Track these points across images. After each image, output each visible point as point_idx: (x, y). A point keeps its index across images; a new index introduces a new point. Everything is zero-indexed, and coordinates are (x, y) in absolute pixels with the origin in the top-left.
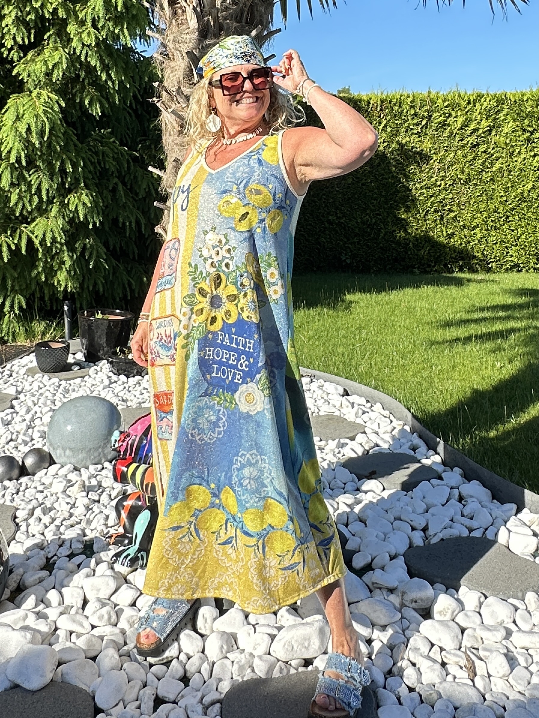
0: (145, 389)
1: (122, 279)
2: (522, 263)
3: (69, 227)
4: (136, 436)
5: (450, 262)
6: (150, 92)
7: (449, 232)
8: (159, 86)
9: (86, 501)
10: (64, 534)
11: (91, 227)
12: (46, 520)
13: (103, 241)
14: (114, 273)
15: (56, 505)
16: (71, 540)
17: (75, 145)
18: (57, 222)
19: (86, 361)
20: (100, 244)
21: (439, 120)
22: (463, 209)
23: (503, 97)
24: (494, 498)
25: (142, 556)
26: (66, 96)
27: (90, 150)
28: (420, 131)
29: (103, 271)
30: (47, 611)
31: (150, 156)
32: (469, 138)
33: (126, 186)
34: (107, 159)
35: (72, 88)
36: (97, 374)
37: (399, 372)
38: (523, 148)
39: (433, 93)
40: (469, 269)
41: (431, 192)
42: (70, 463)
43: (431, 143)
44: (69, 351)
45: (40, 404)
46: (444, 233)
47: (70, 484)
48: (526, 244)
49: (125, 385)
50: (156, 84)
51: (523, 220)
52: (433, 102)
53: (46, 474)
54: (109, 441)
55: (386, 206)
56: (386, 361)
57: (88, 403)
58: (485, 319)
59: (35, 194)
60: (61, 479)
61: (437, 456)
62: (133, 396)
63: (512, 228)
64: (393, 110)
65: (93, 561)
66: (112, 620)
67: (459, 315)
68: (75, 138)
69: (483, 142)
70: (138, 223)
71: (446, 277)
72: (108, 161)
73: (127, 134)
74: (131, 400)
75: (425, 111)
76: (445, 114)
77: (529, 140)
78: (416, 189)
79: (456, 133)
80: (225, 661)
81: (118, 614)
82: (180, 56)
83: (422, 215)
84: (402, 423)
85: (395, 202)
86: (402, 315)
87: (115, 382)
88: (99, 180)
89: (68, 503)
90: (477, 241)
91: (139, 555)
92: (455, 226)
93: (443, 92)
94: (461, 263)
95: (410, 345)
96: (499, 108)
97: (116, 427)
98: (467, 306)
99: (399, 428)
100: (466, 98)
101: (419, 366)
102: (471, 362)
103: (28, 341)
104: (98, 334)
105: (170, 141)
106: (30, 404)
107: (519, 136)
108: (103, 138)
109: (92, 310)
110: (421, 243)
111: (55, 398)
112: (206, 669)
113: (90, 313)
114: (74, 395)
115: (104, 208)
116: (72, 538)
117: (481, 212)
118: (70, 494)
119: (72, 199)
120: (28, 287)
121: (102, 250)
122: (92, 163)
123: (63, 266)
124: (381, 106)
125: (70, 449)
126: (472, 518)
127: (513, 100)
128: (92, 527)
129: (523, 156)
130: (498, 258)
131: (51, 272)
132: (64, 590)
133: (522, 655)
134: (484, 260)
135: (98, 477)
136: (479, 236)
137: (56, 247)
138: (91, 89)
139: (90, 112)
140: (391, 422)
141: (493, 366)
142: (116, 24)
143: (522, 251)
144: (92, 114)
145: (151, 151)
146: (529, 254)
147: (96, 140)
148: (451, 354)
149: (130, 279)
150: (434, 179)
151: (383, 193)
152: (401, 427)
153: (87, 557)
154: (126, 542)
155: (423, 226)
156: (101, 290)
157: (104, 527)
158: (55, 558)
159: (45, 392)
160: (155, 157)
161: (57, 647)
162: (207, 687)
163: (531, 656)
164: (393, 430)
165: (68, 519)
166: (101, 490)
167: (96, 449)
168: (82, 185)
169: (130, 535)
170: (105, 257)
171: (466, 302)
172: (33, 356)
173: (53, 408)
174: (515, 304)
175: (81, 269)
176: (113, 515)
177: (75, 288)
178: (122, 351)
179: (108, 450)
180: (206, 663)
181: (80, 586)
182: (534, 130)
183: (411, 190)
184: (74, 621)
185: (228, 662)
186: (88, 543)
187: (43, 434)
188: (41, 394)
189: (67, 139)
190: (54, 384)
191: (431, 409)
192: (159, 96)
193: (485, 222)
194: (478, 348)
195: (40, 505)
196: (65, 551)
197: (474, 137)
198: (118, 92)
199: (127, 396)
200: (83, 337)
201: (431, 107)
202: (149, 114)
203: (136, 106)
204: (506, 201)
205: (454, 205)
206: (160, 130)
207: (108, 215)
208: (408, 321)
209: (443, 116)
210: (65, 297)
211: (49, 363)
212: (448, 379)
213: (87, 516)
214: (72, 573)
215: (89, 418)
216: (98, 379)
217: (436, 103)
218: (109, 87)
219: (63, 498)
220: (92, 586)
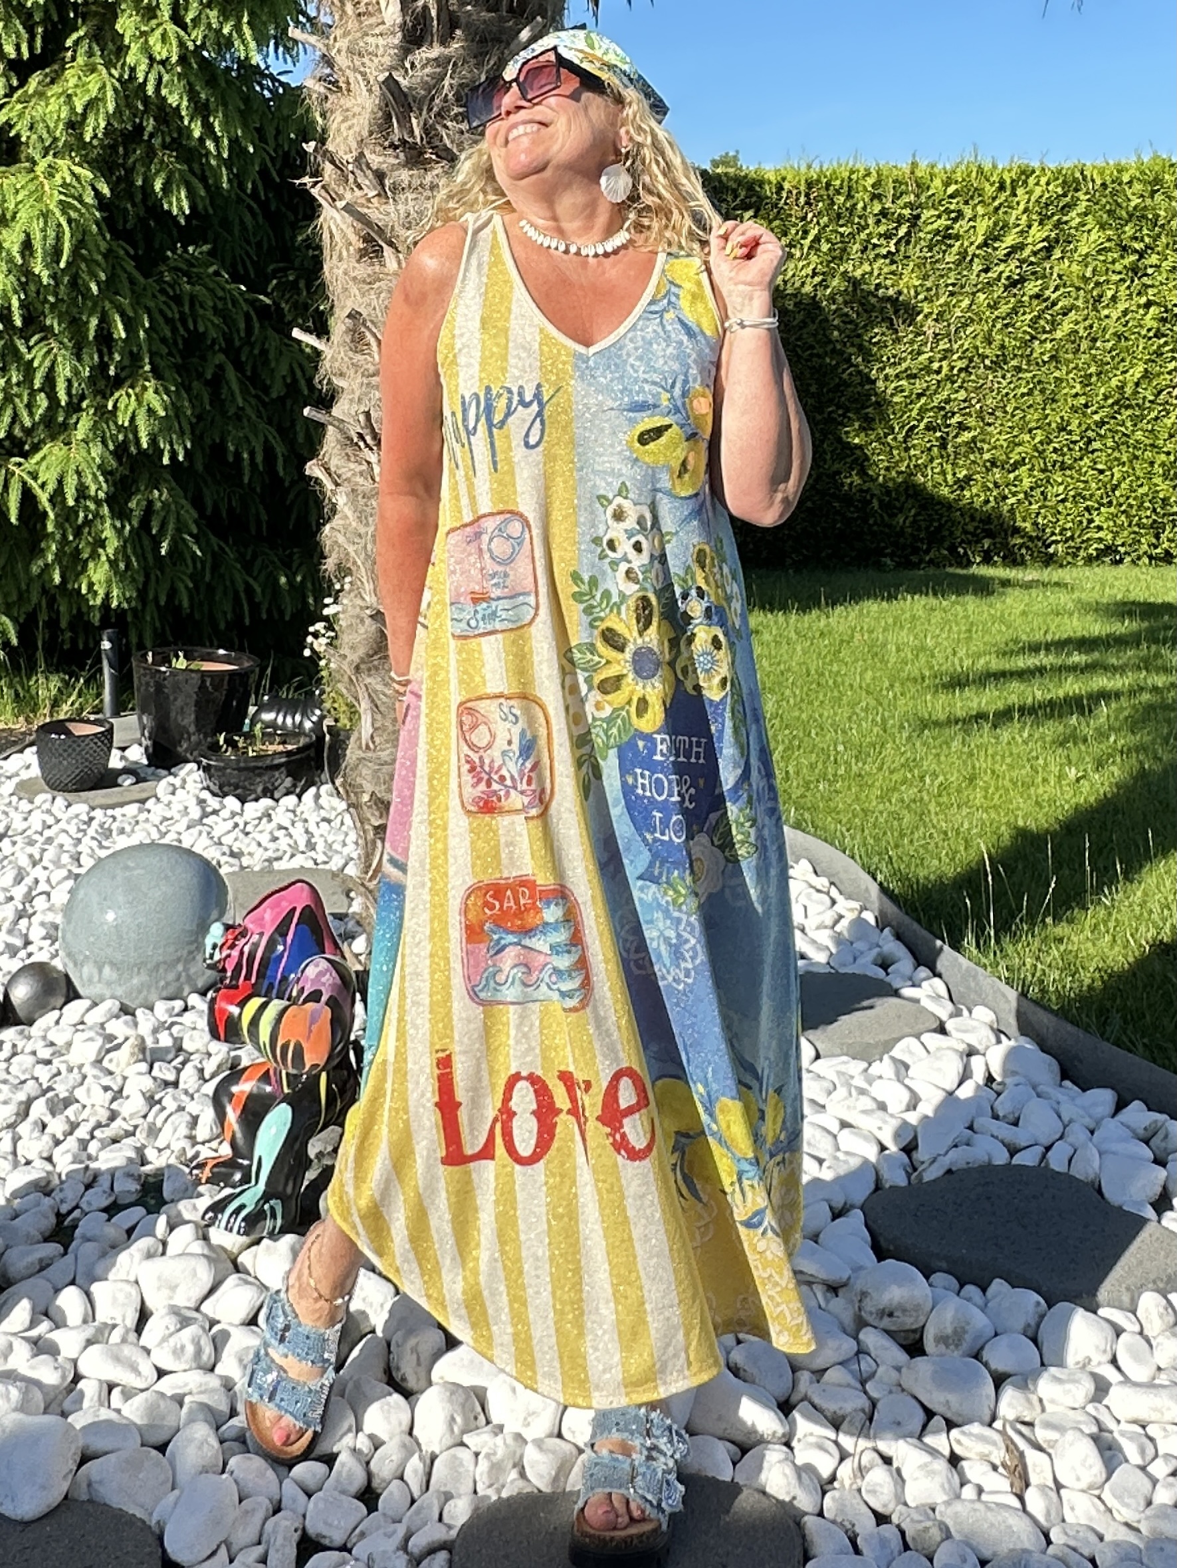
0: (280, 827)
1: (232, 582)
2: (1123, 545)
3: (114, 463)
4: (261, 934)
5: (963, 541)
6: (298, 163)
7: (960, 476)
8: (316, 150)
9: (147, 1083)
10: (97, 1159)
11: (165, 461)
12: (57, 1126)
13: (190, 495)
14: (215, 568)
15: (79, 1093)
16: (112, 1173)
17: (132, 282)
18: (89, 453)
19: (149, 766)
20: (183, 502)
21: (935, 226)
22: (989, 425)
23: (1078, 175)
24: (1065, 1075)
25: (272, 1209)
26: (112, 174)
27: (163, 291)
28: (893, 249)
29: (189, 562)
30: (57, 1336)
31: (295, 306)
32: (1002, 267)
33: (243, 372)
34: (201, 311)
35: (126, 155)
36: (173, 793)
37: (849, 788)
38: (1123, 288)
39: (923, 165)
40: (1004, 558)
41: (919, 386)
42: (113, 997)
43: (918, 278)
44: (111, 742)
45: (45, 863)
46: (949, 477)
47: (111, 1044)
48: (1131, 501)
49: (237, 819)
50: (310, 147)
51: (1123, 448)
52: (921, 186)
53: (57, 1022)
54: (201, 947)
55: (819, 417)
56: (820, 766)
57: (153, 860)
58: (1041, 670)
59: (41, 390)
60: (92, 1034)
61: (937, 980)
62: (254, 844)
63: (1100, 466)
64: (833, 203)
65: (162, 1221)
66: (205, 1357)
67: (982, 661)
68: (130, 265)
69: (1034, 273)
70: (269, 454)
71: (952, 575)
72: (203, 317)
73: (247, 253)
74: (250, 854)
76: (948, 211)
77: (1134, 270)
78: (886, 378)
79: (974, 255)
80: (461, 1452)
81: (219, 1342)
82: (362, 84)
83: (900, 437)
84: (856, 905)
85: (839, 407)
86: (857, 661)
87: (215, 812)
88: (183, 358)
89: (106, 1089)
90: (1021, 496)
91: (266, 1207)
92: (974, 462)
93: (945, 164)
94: (987, 543)
95: (875, 730)
96: (1068, 199)
97: (215, 914)
98: (1001, 640)
99: (850, 916)
100: (995, 178)
101: (895, 777)
102: (1011, 767)
103: (21, 719)
104: (179, 703)
105: (341, 271)
106: (24, 862)
107: (1113, 262)
108: (192, 265)
109: (165, 649)
110: (897, 499)
111: (80, 849)
112: (415, 1471)
113: (159, 658)
114: (122, 842)
115: (194, 420)
116: (116, 1169)
117: (1030, 431)
118: (111, 1067)
119: (124, 399)
120: (22, 597)
121: (190, 515)
122: (168, 321)
123: (101, 551)
124: (807, 195)
125: (113, 964)
126: (1015, 1123)
127: (1099, 182)
128: (160, 1143)
129: (1121, 306)
130: (1069, 534)
131: (74, 564)
132: (95, 1288)
133: (1132, 1437)
134: (1038, 538)
135: (175, 1029)
136: (1027, 483)
137: (86, 508)
138: (169, 158)
139: (166, 206)
140: (834, 902)
141: (1060, 777)
142: (225, 15)
143: (1123, 518)
144: (169, 212)
145: (299, 294)
146: (1138, 525)
147: (177, 269)
148: (966, 749)
149: (251, 581)
150: (926, 356)
151: (813, 389)
152: (853, 915)
153: (149, 1212)
154: (237, 1176)
155: (902, 460)
156: (186, 604)
157: (186, 1144)
158: (76, 1213)
159: (57, 834)
160: (306, 307)
161: (78, 1420)
162: (418, 1512)
163: (1151, 1439)
164: (836, 922)
165: (107, 1125)
166: (180, 1059)
167: (171, 965)
168: (147, 368)
169: (246, 1162)
170: (195, 531)
171: (1000, 631)
172: (30, 754)
173: (76, 871)
174: (1108, 636)
175: (142, 557)
176: (208, 1115)
177: (128, 601)
178: (230, 742)
179: (198, 966)
180: (416, 1456)
181: (132, 1279)
182: (1147, 247)
183: (874, 382)
184: (117, 1359)
185: (465, 1455)
186: (151, 1180)
187: (52, 932)
188: (49, 840)
189: (113, 267)
190: (77, 816)
191: (922, 873)
192: (317, 173)
193: (1040, 453)
194: (1026, 735)
195: (44, 1093)
196: (98, 1198)
197: (1013, 264)
198: (228, 163)
199: (241, 844)
200: (143, 712)
201: (917, 196)
202: (296, 214)
203: (266, 194)
204: (1086, 406)
205: (970, 415)
206: (319, 248)
207: (201, 437)
208: (870, 673)
209: (944, 216)
210: (105, 623)
211: (66, 769)
212: (958, 807)
213: (150, 1118)
214: (116, 1247)
215: (156, 895)
216: (177, 806)
217: (928, 188)
218: (208, 152)
219: (95, 1077)
220: (159, 1278)
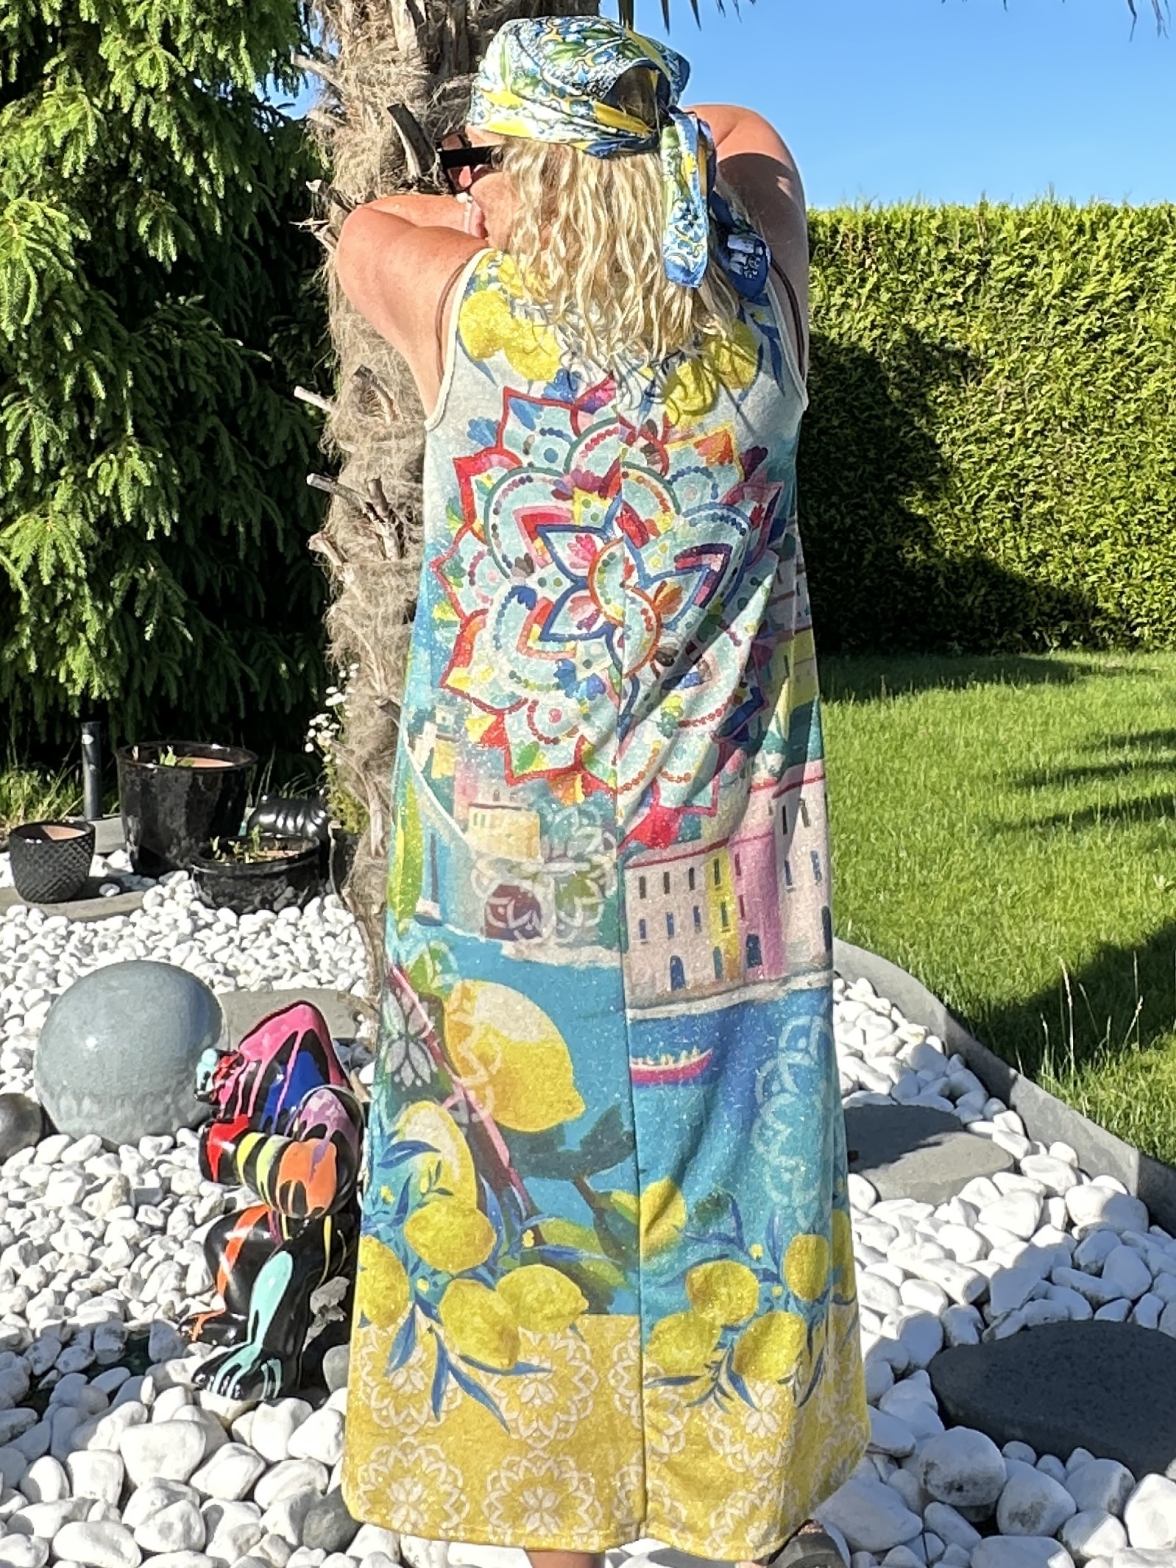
0: (280, 943)
1: (226, 669)
3: (96, 539)
4: (259, 1062)
5: (1038, 624)
6: (301, 204)
7: (1036, 551)
8: (321, 189)
9: (132, 1229)
10: (75, 1314)
11: (150, 536)
12: (31, 1277)
13: (180, 572)
14: (207, 654)
15: (56, 1240)
16: (92, 1329)
17: (114, 335)
18: (67, 524)
19: (134, 874)
20: (171, 581)
21: (1006, 274)
22: (1068, 494)
23: (1164, 217)
24: (1153, 1220)
25: (271, 1370)
26: (93, 214)
27: (150, 346)
28: (960, 299)
29: (179, 647)
30: (31, 1513)
31: (298, 363)
32: (1081, 318)
33: (239, 436)
34: (193, 368)
35: (109, 195)
36: (161, 905)
37: (913, 899)
39: (993, 206)
40: (1085, 642)
41: (990, 451)
42: (94, 1132)
43: (988, 331)
44: (92, 846)
45: (19, 982)
46: (1023, 552)
47: (91, 1185)
49: (232, 933)
50: (314, 186)
52: (991, 229)
53: (32, 1161)
54: (191, 1076)
55: (878, 486)
56: (880, 873)
57: (141, 980)
58: (1125, 768)
59: (15, 456)
60: (70, 1174)
61: (1010, 1114)
62: (251, 961)
64: (894, 248)
65: (147, 1384)
66: (195, 1537)
67: (1060, 757)
68: (112, 317)
69: (1116, 326)
70: (267, 525)
71: (1029, 661)
72: (194, 375)
73: (241, 308)
74: (247, 973)
75: (974, 251)
76: (1021, 257)
78: (953, 442)
79: (1050, 306)
81: (210, 1521)
82: (373, 116)
83: (968, 508)
84: (921, 1029)
85: (900, 475)
86: (921, 757)
87: (208, 926)
88: (172, 420)
89: (86, 1235)
90: (1103, 573)
91: (264, 1367)
92: (1050, 536)
93: (1018, 205)
94: (1064, 626)
95: (942, 834)
96: (1154, 244)
97: (207, 1040)
98: (1081, 733)
99: (914, 1042)
100: (1073, 220)
101: (964, 886)
102: (1093, 875)
104: (167, 804)
105: (348, 324)
108: (183, 317)
109: (152, 744)
110: (965, 577)
111: (57, 966)
113: (146, 753)
114: (104, 959)
115: (183, 491)
116: (98, 1324)
117: (1113, 501)
118: (92, 1211)
119: (106, 466)
121: (178, 594)
122: (156, 379)
123: (80, 635)
124: (865, 239)
125: (93, 1095)
126: (1099, 1274)
128: (146, 1296)
130: (1156, 616)
131: (51, 651)
132: (73, 1459)
134: (1122, 620)
135: (163, 1168)
136: (1109, 559)
137: (65, 588)
138: (156, 198)
139: (152, 253)
140: (896, 1026)
141: (1148, 886)
142: (220, 38)
144: (155, 259)
147: (166, 321)
148: (1042, 856)
149: (247, 669)
150: (997, 417)
151: (872, 454)
152: (919, 1041)
153: (133, 1374)
154: (232, 1334)
155: (970, 534)
156: (174, 695)
157: (175, 1297)
158: (52, 1375)
159: (32, 951)
160: (311, 364)
164: (898, 1049)
165: (87, 1276)
166: (168, 1202)
167: (158, 1097)
168: (130, 431)
169: (241, 1318)
170: (183, 614)
171: (1079, 724)
172: (3, 861)
173: (53, 991)
175: (126, 642)
176: (199, 1265)
177: (111, 690)
178: (225, 848)
179: (188, 1098)
181: (114, 1449)
183: (939, 446)
184: (97, 1539)
186: (135, 1337)
187: (26, 1059)
188: (23, 958)
189: (93, 320)
190: (54, 930)
191: (994, 994)
192: (322, 215)
193: (1124, 525)
194: (1109, 839)
195: (17, 1239)
196: (76, 1358)
197: (1094, 315)
198: (222, 204)
199: (238, 961)
200: (128, 814)
201: (987, 240)
203: (266, 241)
204: (1174, 473)
205: (1048, 481)
206: (325, 298)
207: (193, 507)
208: (936, 770)
209: (1017, 262)
210: (85, 716)
211: (43, 878)
212: (1035, 919)
213: (134, 1268)
214: (94, 1414)
215: (142, 1017)
216: (165, 919)
217: (999, 231)
218: (202, 192)
219: (74, 1222)
220: (145, 1448)
